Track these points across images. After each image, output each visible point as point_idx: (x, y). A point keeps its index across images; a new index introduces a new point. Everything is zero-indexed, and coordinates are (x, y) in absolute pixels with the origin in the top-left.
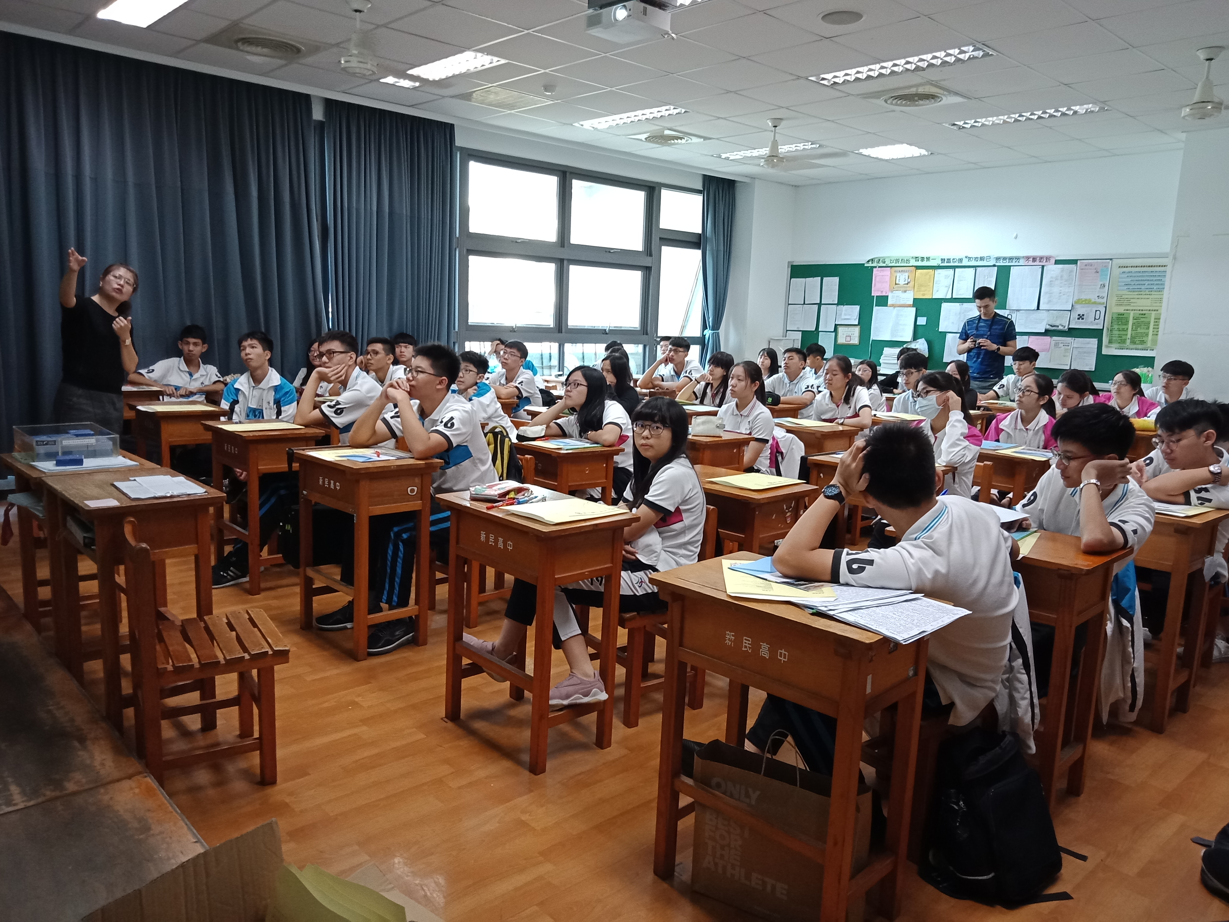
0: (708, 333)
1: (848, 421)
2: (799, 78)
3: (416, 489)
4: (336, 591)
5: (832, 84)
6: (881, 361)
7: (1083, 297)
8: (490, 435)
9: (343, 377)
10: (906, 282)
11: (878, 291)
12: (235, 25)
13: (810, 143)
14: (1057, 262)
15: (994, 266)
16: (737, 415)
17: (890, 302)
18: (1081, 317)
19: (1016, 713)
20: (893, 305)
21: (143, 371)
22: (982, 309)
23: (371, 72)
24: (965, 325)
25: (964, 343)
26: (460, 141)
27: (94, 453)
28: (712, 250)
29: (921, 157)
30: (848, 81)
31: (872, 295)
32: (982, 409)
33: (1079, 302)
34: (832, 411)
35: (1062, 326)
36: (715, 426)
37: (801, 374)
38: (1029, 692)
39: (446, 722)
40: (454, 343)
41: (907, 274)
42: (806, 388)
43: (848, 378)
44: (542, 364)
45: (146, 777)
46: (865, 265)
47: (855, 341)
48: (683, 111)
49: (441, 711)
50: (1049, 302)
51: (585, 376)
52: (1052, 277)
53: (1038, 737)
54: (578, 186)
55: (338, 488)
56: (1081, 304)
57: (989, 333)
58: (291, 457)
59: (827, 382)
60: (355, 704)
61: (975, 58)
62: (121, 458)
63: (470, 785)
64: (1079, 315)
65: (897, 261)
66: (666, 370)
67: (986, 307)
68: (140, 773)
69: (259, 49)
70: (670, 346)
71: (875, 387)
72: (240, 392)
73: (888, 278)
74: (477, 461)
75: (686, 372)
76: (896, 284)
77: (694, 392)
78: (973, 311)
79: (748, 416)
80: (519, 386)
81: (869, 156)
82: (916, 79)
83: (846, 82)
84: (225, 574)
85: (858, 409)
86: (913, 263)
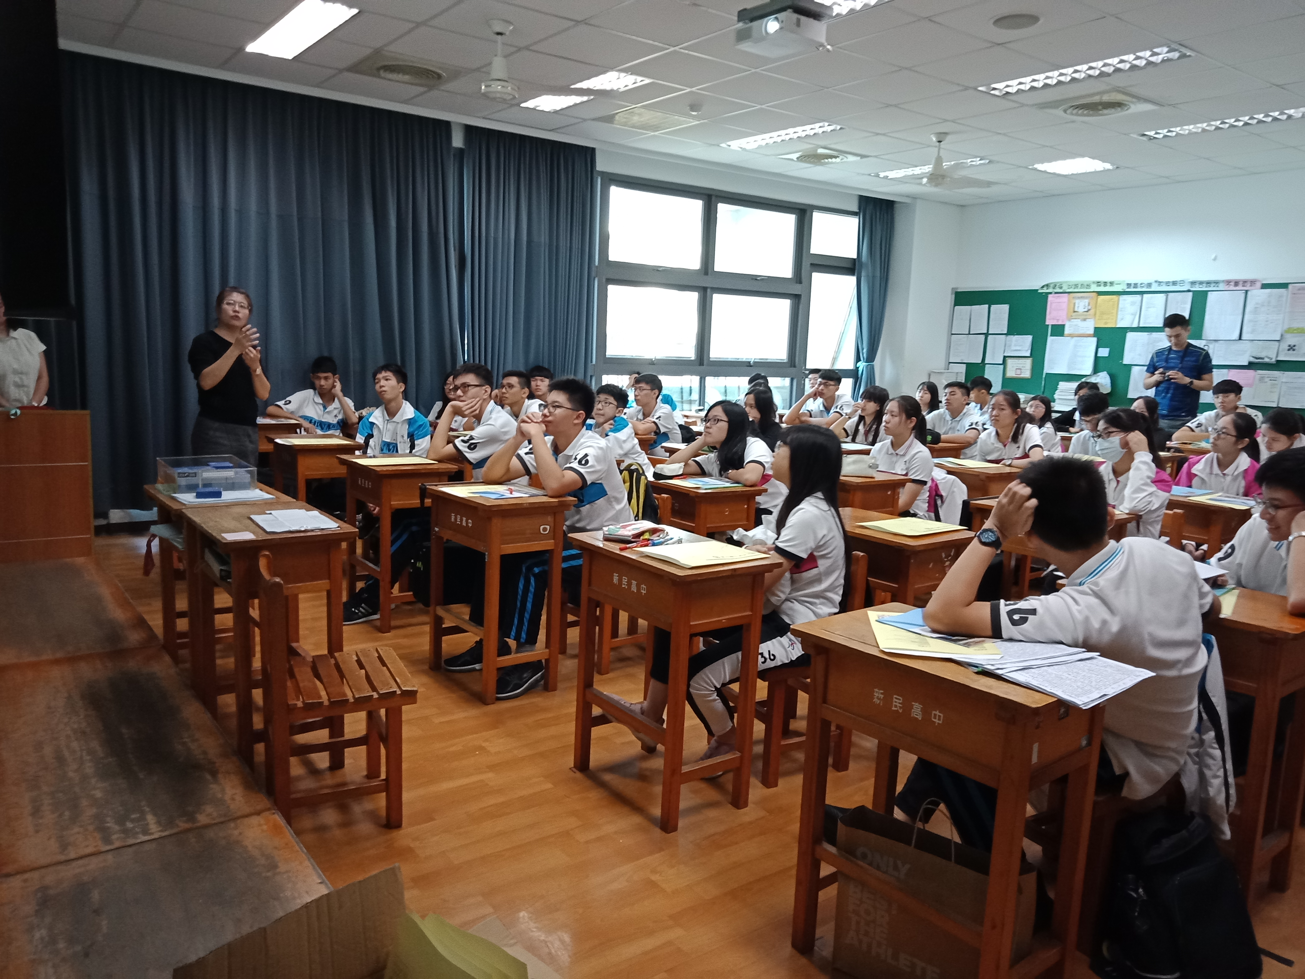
0: (862, 365)
1: (1016, 462)
2: (966, 88)
3: (548, 527)
4: (467, 632)
5: (1004, 94)
6: (1056, 396)
7: (1295, 325)
8: (626, 473)
9: (477, 412)
10: (1086, 310)
11: (1053, 319)
12: (377, 52)
13: (978, 159)
14: (1264, 286)
15: (1189, 291)
16: (892, 454)
17: (1067, 331)
18: (1292, 348)
19: (1207, 792)
20: (1070, 335)
21: (281, 403)
22: (1173, 339)
23: (511, 97)
24: (1152, 358)
25: (1151, 377)
26: (601, 165)
27: (232, 486)
28: (868, 276)
29: (1106, 171)
30: (1022, 90)
31: (1047, 323)
32: (1172, 450)
33: (1289, 331)
34: (998, 451)
35: (1269, 358)
36: (866, 466)
37: (965, 411)
38: (1222, 770)
39: (575, 772)
40: (591, 376)
41: (1087, 301)
42: (970, 426)
43: (1017, 414)
44: (682, 399)
45: (274, 814)
46: (1039, 291)
47: (1027, 374)
48: (839, 127)
49: (570, 760)
50: (1253, 331)
51: (726, 412)
52: (1257, 304)
53: (1233, 821)
54: (723, 209)
55: (470, 525)
56: (1292, 333)
57: (1180, 366)
58: (424, 493)
59: (993, 418)
60: (481, 748)
61: (1169, 60)
62: (258, 491)
63: (599, 839)
64: (1289, 346)
65: (1076, 286)
66: (814, 405)
67: (1177, 336)
68: (269, 809)
69: (400, 77)
70: (820, 380)
71: (1049, 425)
72: (375, 426)
73: (1064, 306)
74: (612, 500)
75: (837, 407)
76: (1075, 312)
77: (844, 429)
78: (1163, 341)
79: (904, 455)
80: (657, 421)
81: (1045, 172)
82: (1100, 86)
83: (1020, 91)
84: (356, 611)
85: (1027, 448)
86: (1094, 288)
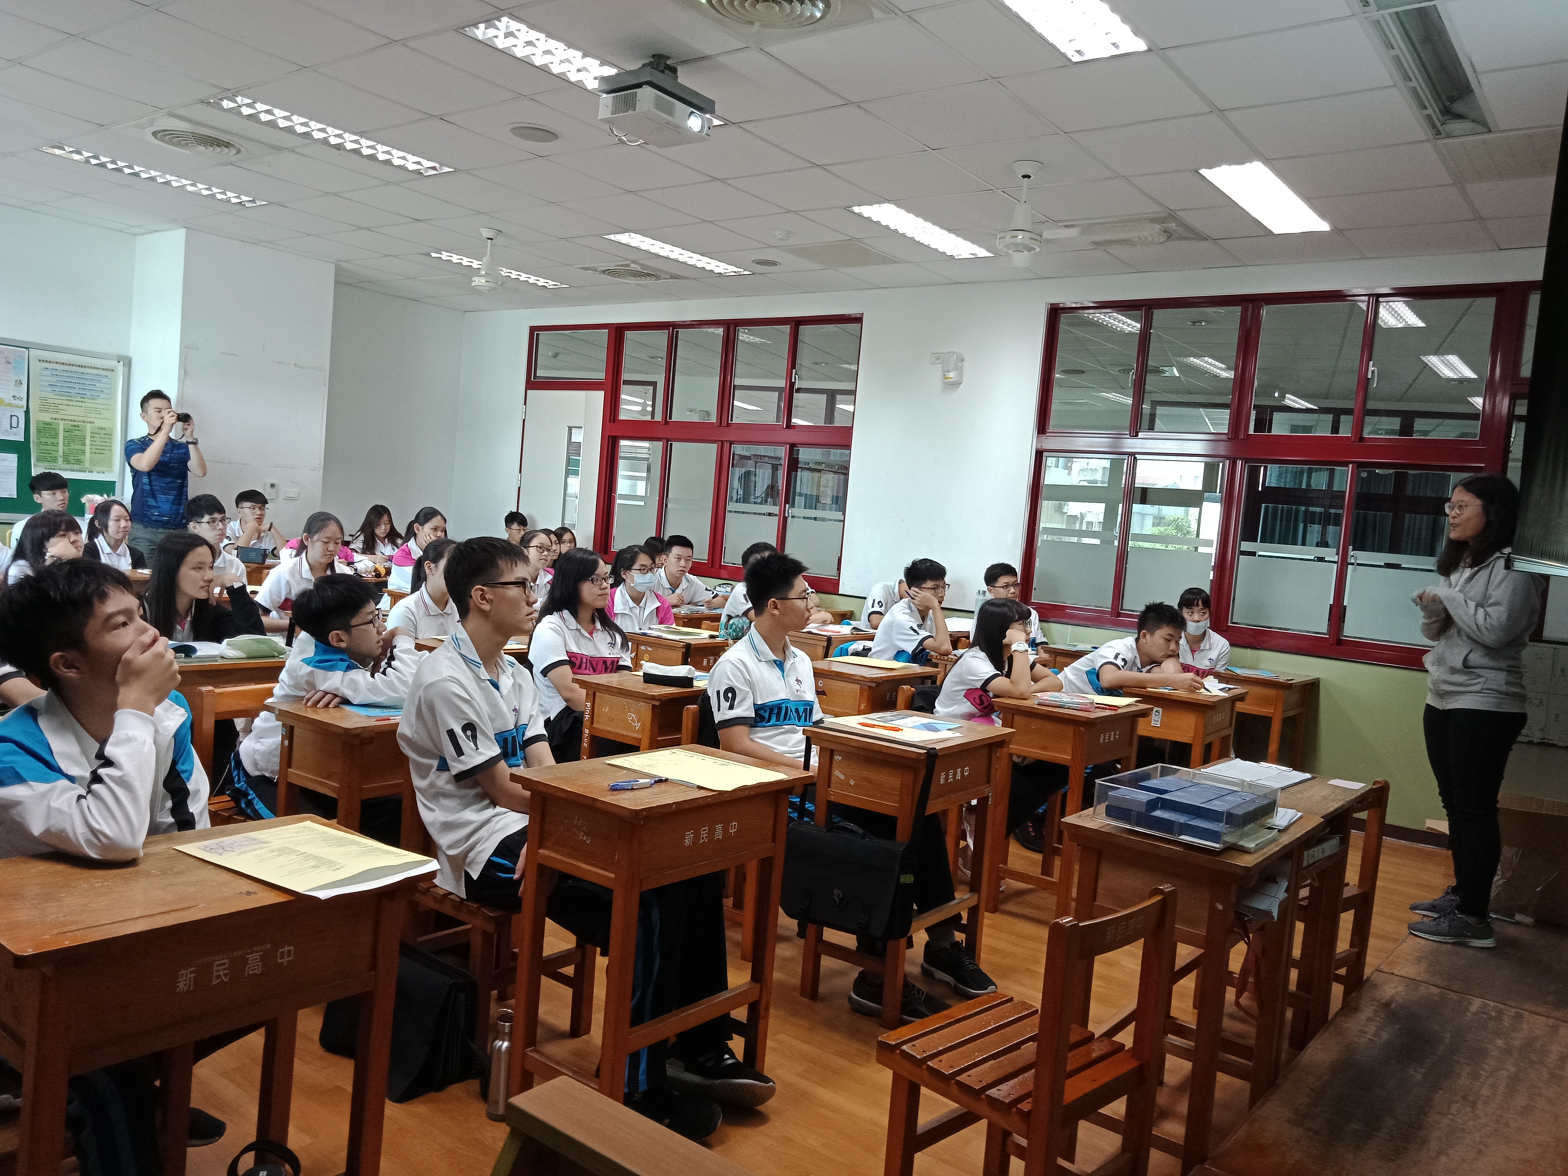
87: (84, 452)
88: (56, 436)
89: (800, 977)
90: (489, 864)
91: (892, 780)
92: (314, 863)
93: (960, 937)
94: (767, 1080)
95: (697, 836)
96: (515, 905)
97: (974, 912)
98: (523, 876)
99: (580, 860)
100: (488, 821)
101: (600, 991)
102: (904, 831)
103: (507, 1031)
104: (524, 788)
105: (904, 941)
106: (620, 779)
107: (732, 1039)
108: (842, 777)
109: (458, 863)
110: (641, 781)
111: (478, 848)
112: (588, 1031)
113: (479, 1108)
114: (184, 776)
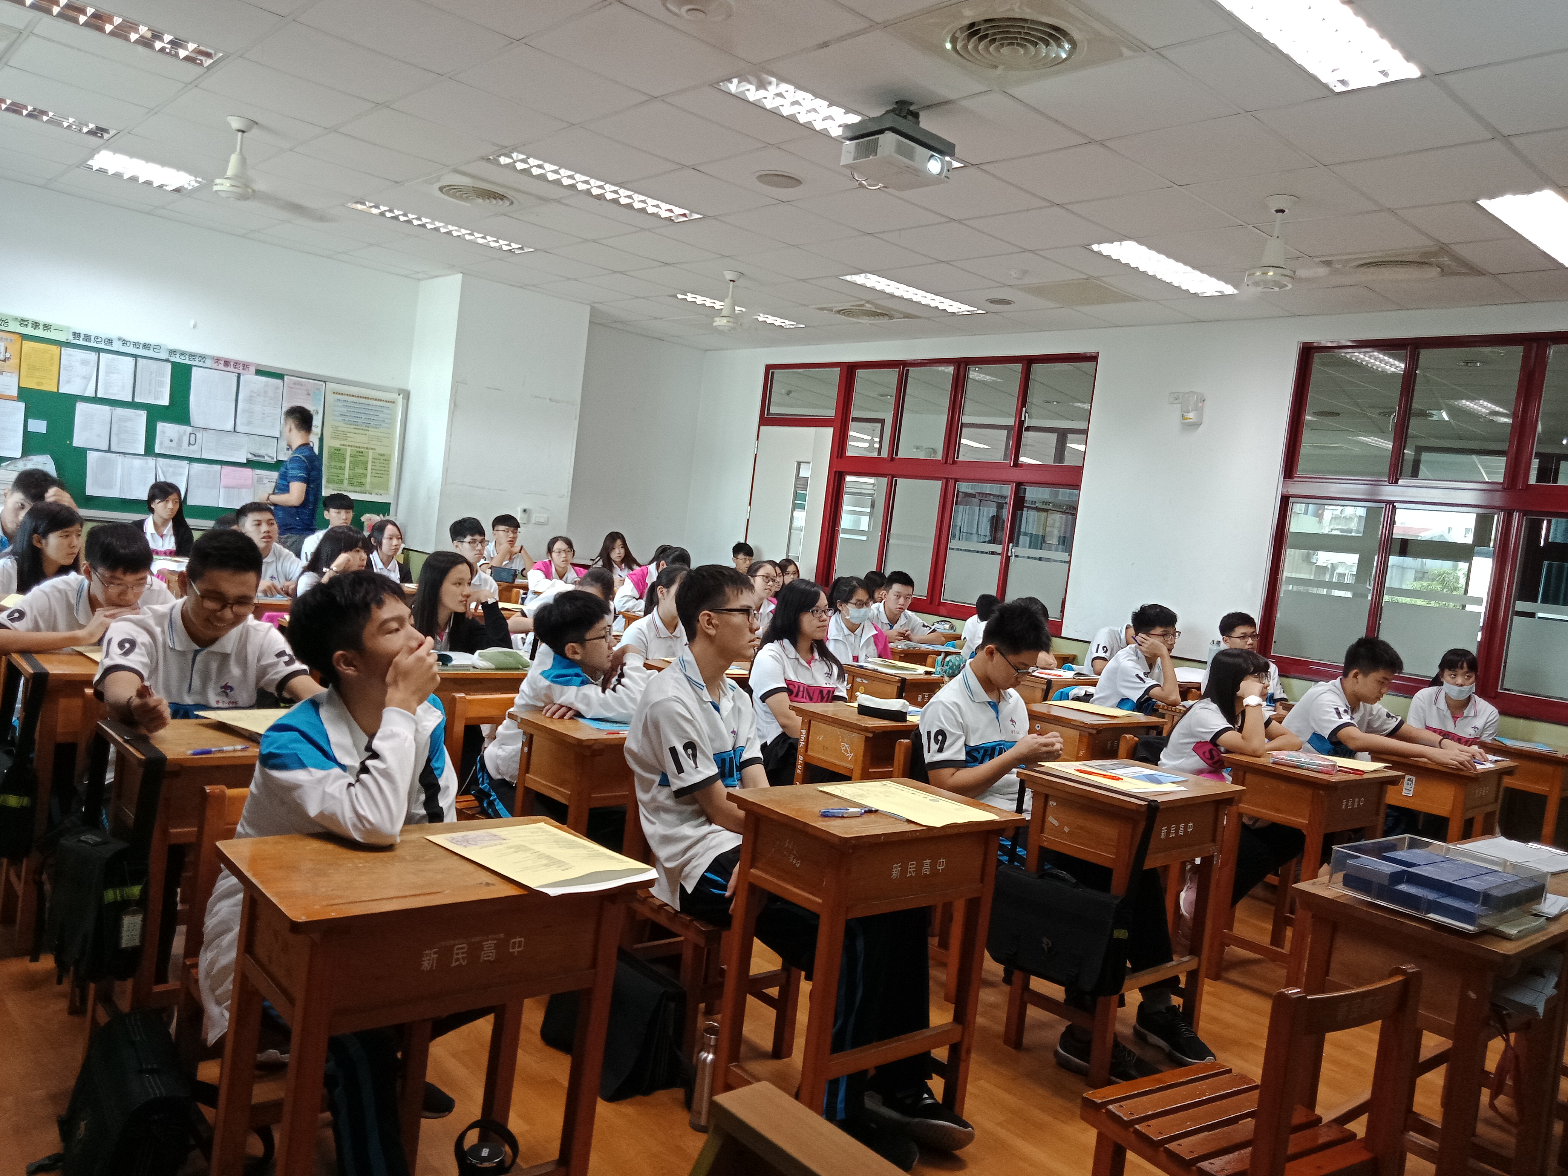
10: (3, 358)
15: (167, 361)
35: (269, 457)
41: (4, 344)
50: (249, 423)
52: (252, 391)
86: (14, 327)
87: (366, 476)
88: (343, 461)
89: (1004, 1025)
90: (703, 878)
91: (1109, 831)
92: (545, 862)
93: (1177, 1001)
94: (966, 1125)
95: (904, 870)
96: (725, 921)
97: (1193, 976)
98: (734, 894)
99: (789, 883)
100: (703, 837)
101: (802, 1017)
102: (1119, 884)
103: (712, 1043)
104: (739, 807)
105: (1115, 998)
106: (832, 806)
107: (931, 1078)
108: (1056, 823)
109: (674, 876)
110: (851, 810)
111: (694, 863)
112: (789, 1054)
113: (682, 1117)
114: (436, 772)
